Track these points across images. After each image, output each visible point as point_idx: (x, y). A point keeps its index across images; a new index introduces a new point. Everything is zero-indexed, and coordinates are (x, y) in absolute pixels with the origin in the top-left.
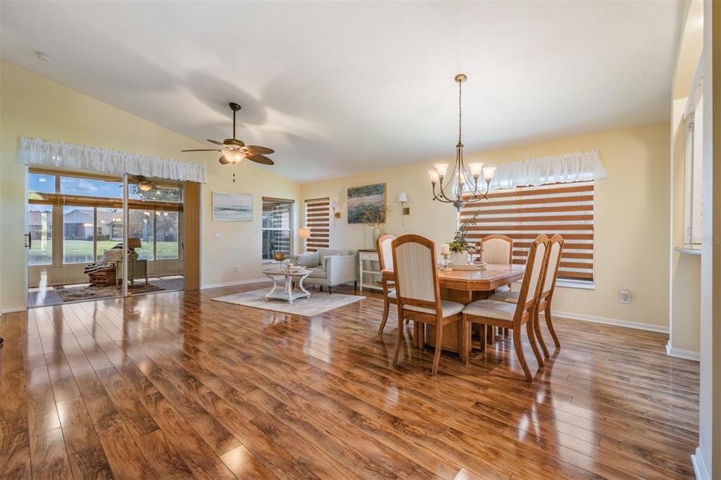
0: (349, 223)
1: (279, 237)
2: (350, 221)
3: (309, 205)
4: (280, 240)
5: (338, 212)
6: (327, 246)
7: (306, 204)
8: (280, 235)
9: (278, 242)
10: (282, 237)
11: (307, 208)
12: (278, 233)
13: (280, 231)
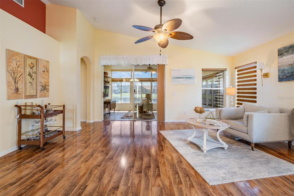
0: (279, 81)
1: (218, 94)
2: (281, 79)
3: (238, 71)
4: (219, 95)
5: (266, 72)
6: (255, 102)
7: (236, 70)
8: (219, 93)
9: (218, 97)
10: (220, 94)
11: (237, 73)
12: (218, 91)
13: (219, 90)
